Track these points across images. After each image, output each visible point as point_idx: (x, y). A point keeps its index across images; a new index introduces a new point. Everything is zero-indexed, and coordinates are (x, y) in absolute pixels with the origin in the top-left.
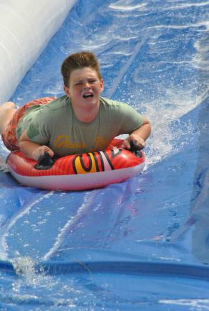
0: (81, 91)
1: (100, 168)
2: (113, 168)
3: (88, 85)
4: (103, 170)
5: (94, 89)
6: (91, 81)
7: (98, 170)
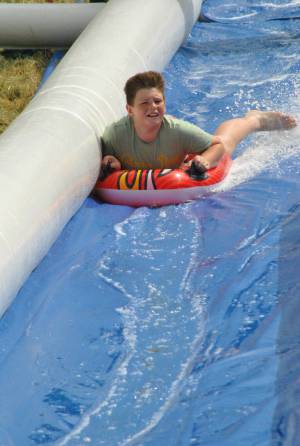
0: (146, 111)
1: (143, 186)
2: (155, 188)
3: (154, 105)
4: (146, 188)
5: (159, 109)
6: (157, 101)
7: (140, 188)
